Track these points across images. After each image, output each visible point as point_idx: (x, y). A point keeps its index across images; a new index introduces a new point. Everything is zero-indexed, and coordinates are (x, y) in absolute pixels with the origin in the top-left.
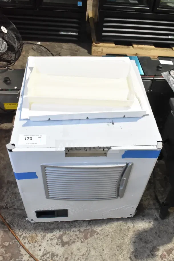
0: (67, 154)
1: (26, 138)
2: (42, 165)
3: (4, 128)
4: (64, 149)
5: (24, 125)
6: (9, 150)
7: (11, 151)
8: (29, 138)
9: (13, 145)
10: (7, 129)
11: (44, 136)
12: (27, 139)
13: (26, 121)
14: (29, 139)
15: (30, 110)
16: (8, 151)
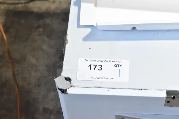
0: (168, 102)
1: (90, 66)
2: (117, 114)
3: (35, 10)
4: (164, 95)
5: (86, 39)
6: (61, 90)
7: (64, 91)
8: (97, 65)
9: (68, 79)
10: (41, 12)
11: (126, 63)
12: (93, 67)
13: (89, 30)
14: (98, 67)
15: (96, 6)
16: (59, 92)
